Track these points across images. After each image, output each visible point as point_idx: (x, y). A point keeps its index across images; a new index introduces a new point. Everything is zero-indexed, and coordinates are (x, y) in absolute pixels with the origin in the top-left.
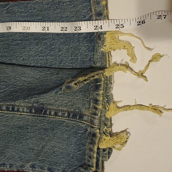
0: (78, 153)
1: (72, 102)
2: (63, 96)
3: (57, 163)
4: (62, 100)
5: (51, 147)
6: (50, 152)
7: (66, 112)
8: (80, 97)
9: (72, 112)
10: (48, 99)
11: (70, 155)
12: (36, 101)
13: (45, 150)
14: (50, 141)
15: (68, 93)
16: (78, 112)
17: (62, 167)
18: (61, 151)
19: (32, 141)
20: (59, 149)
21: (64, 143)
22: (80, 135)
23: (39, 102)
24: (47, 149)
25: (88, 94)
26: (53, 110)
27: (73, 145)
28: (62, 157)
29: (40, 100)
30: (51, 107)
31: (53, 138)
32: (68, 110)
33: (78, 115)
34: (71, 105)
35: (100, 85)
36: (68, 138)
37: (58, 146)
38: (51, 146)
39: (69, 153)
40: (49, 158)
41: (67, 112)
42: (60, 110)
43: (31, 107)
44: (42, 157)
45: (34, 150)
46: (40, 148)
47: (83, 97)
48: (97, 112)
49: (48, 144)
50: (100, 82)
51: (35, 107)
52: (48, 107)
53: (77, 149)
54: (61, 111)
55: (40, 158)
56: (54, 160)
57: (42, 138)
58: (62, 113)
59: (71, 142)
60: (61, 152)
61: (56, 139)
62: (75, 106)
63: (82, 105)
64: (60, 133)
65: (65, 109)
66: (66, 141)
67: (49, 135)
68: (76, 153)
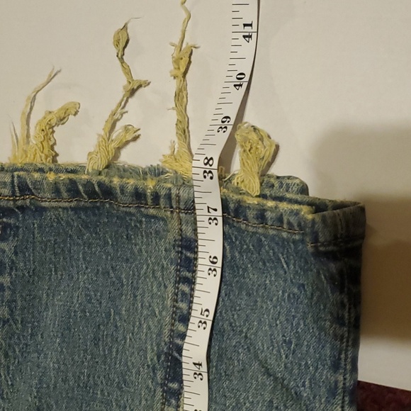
0: (285, 266)
1: (156, 268)
2: (140, 291)
3: (320, 339)
4: (152, 297)
5: (273, 350)
6: (286, 357)
7: (178, 288)
8: (142, 242)
9: (179, 271)
10: (146, 335)
11: (294, 294)
12: (151, 374)
13: (279, 370)
14: (255, 348)
15: (134, 275)
16: (178, 252)
17: (328, 323)
18: (282, 318)
19: (248, 405)
20: (277, 325)
21: (262, 307)
22: (237, 254)
23: (154, 365)
24: (279, 365)
25: (131, 220)
26: (173, 325)
27: (265, 281)
28: (302, 322)
29: (149, 360)
30: (166, 331)
31: (246, 337)
32: (172, 281)
33: (184, 252)
34: (162, 272)
35: (100, 184)
36: (249, 295)
37: (270, 326)
38: (268, 348)
39: (289, 296)
40: (306, 363)
41: (179, 284)
42: (174, 306)
43: (164, 391)
44: (304, 385)
45: (271, 402)
46: (269, 382)
47: (142, 236)
48: (163, 193)
49: (262, 356)
50: (93, 185)
51: (166, 379)
52: (167, 340)
53: (275, 268)
54: (177, 302)
55: (305, 395)
56: (312, 350)
57: (243, 370)
58: (182, 301)
59: (259, 286)
60: (287, 320)
61: (248, 329)
62: (163, 260)
63: (160, 239)
64: (233, 315)
65: (170, 289)
66: (256, 301)
67: (235, 346)
68: (285, 273)
